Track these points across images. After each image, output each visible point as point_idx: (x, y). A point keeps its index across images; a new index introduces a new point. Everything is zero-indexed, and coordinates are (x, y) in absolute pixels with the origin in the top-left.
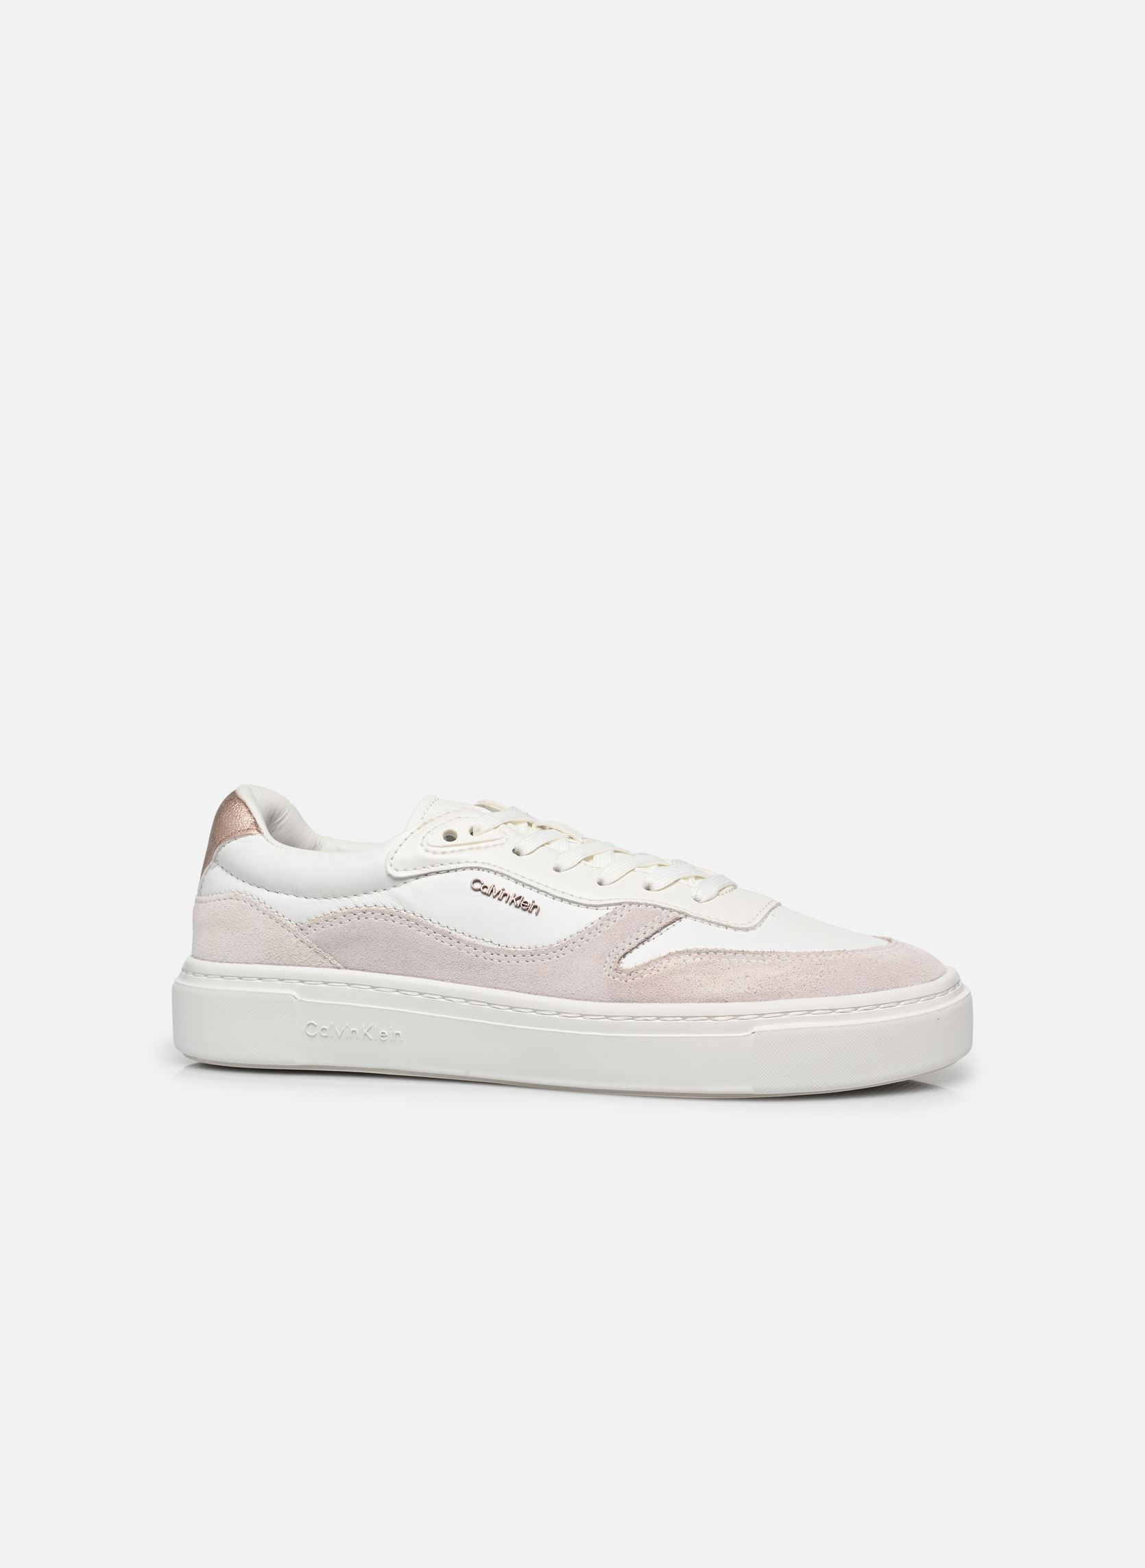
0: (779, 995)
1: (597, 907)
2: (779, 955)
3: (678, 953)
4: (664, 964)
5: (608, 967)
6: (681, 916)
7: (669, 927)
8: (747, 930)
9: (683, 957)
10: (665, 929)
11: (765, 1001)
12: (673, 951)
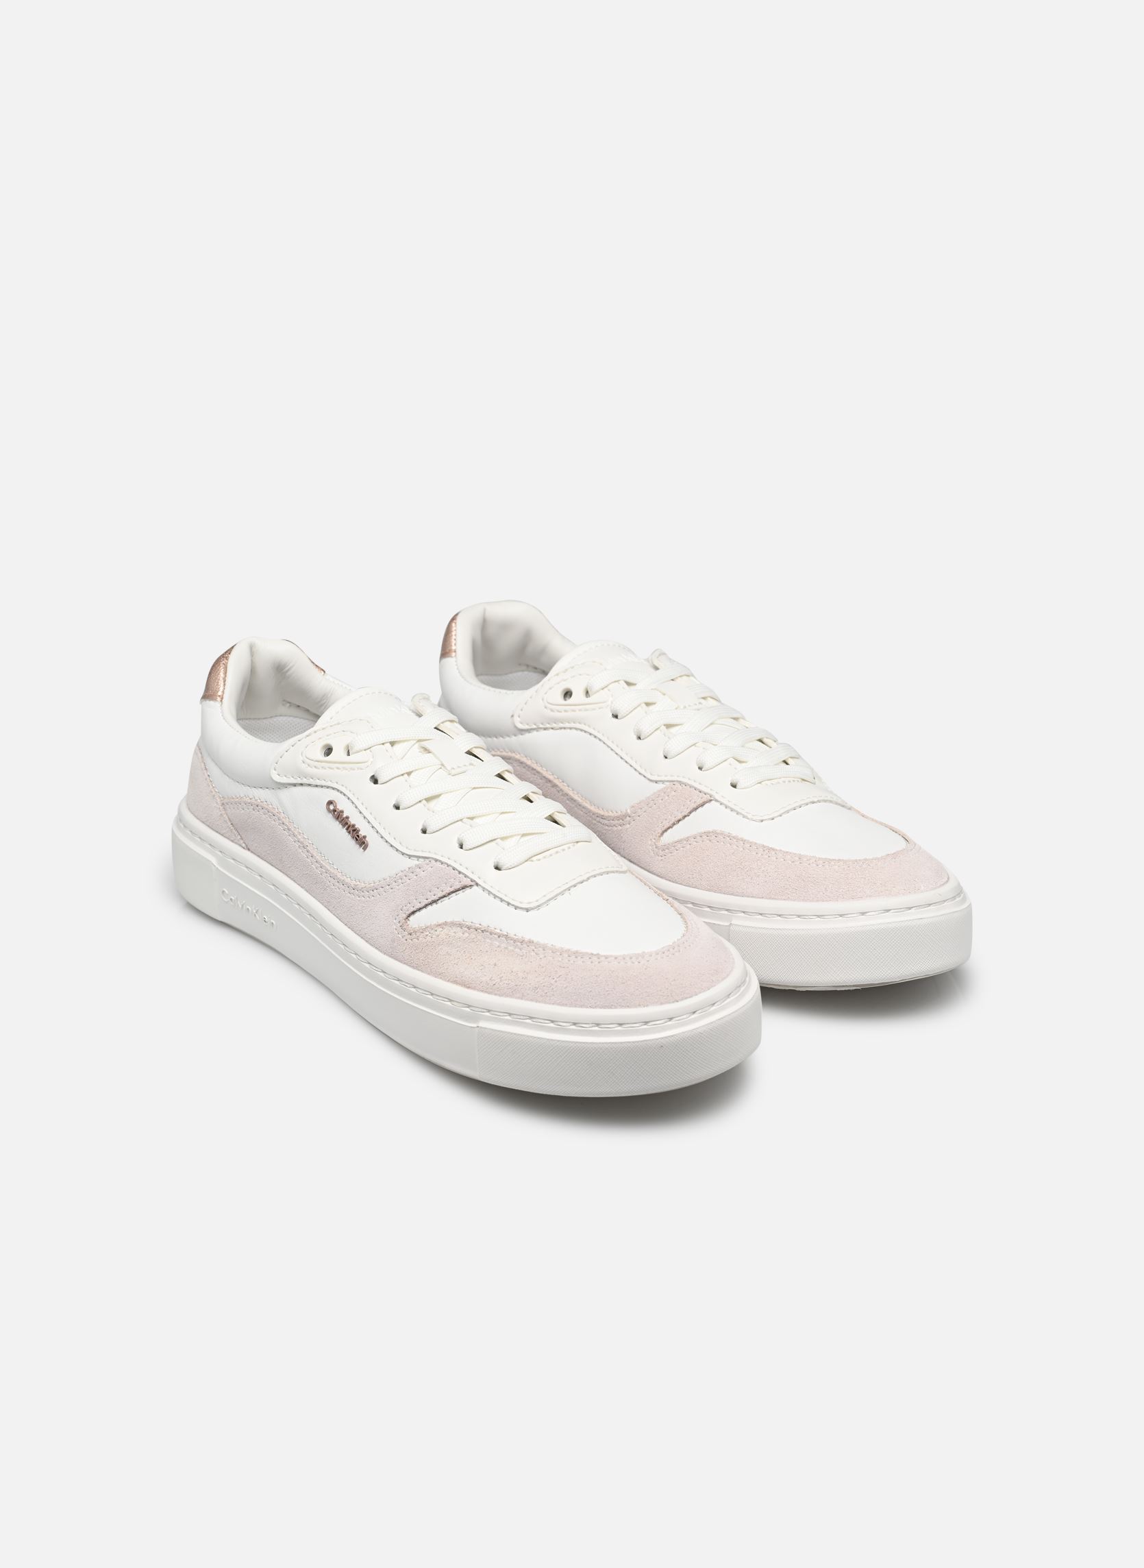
0: (512, 992)
1: (410, 856)
2: (537, 945)
3: (453, 924)
4: (438, 933)
5: (397, 921)
6: (472, 883)
7: (458, 892)
8: (528, 910)
9: (455, 929)
10: (454, 894)
11: (499, 995)
12: (449, 920)
